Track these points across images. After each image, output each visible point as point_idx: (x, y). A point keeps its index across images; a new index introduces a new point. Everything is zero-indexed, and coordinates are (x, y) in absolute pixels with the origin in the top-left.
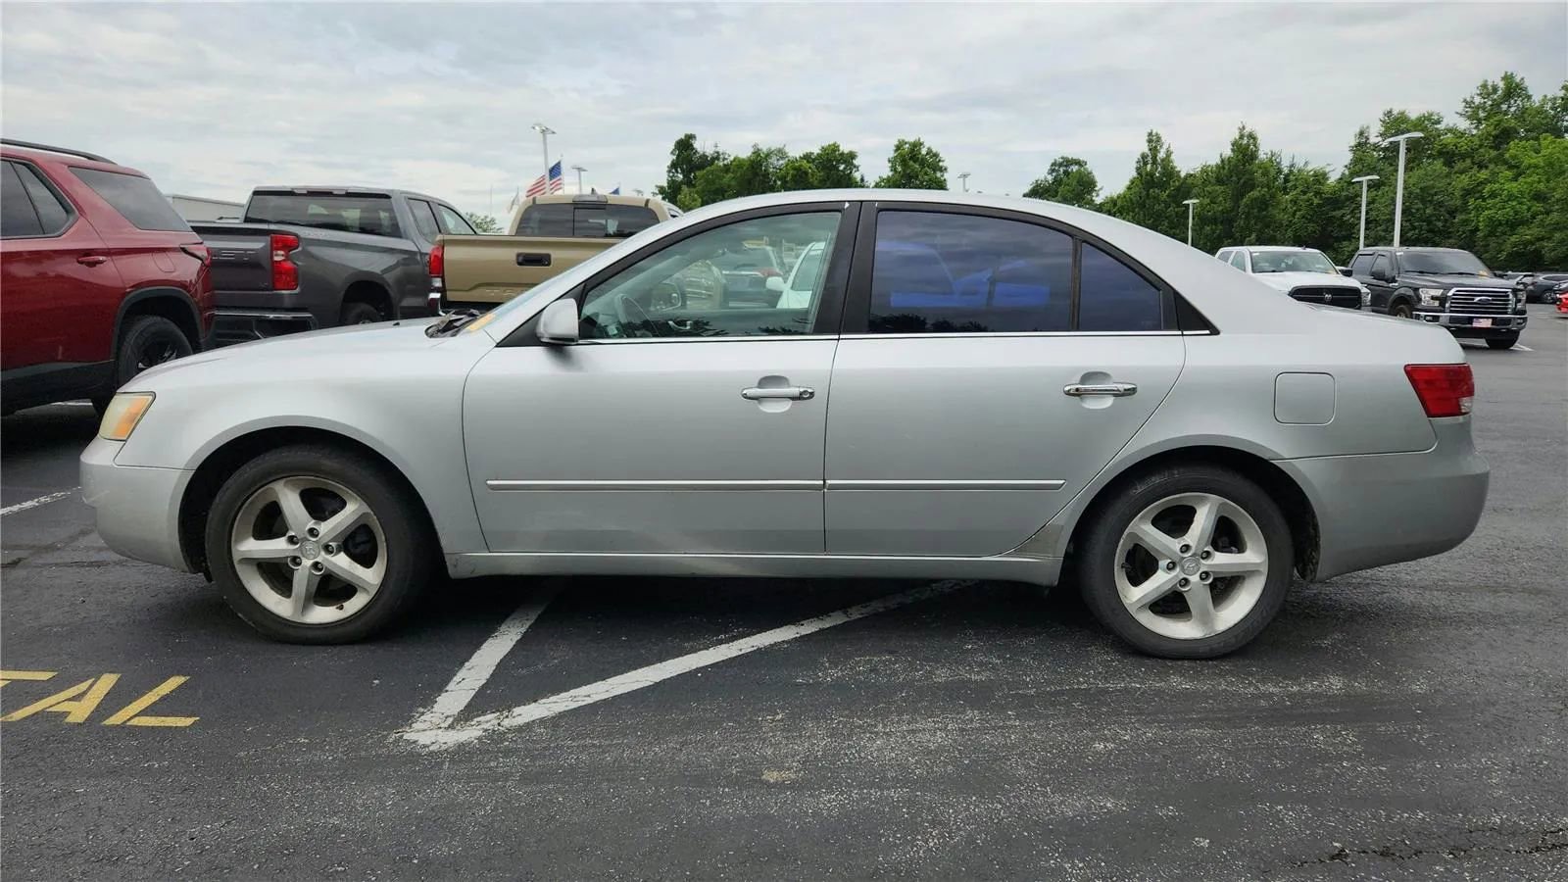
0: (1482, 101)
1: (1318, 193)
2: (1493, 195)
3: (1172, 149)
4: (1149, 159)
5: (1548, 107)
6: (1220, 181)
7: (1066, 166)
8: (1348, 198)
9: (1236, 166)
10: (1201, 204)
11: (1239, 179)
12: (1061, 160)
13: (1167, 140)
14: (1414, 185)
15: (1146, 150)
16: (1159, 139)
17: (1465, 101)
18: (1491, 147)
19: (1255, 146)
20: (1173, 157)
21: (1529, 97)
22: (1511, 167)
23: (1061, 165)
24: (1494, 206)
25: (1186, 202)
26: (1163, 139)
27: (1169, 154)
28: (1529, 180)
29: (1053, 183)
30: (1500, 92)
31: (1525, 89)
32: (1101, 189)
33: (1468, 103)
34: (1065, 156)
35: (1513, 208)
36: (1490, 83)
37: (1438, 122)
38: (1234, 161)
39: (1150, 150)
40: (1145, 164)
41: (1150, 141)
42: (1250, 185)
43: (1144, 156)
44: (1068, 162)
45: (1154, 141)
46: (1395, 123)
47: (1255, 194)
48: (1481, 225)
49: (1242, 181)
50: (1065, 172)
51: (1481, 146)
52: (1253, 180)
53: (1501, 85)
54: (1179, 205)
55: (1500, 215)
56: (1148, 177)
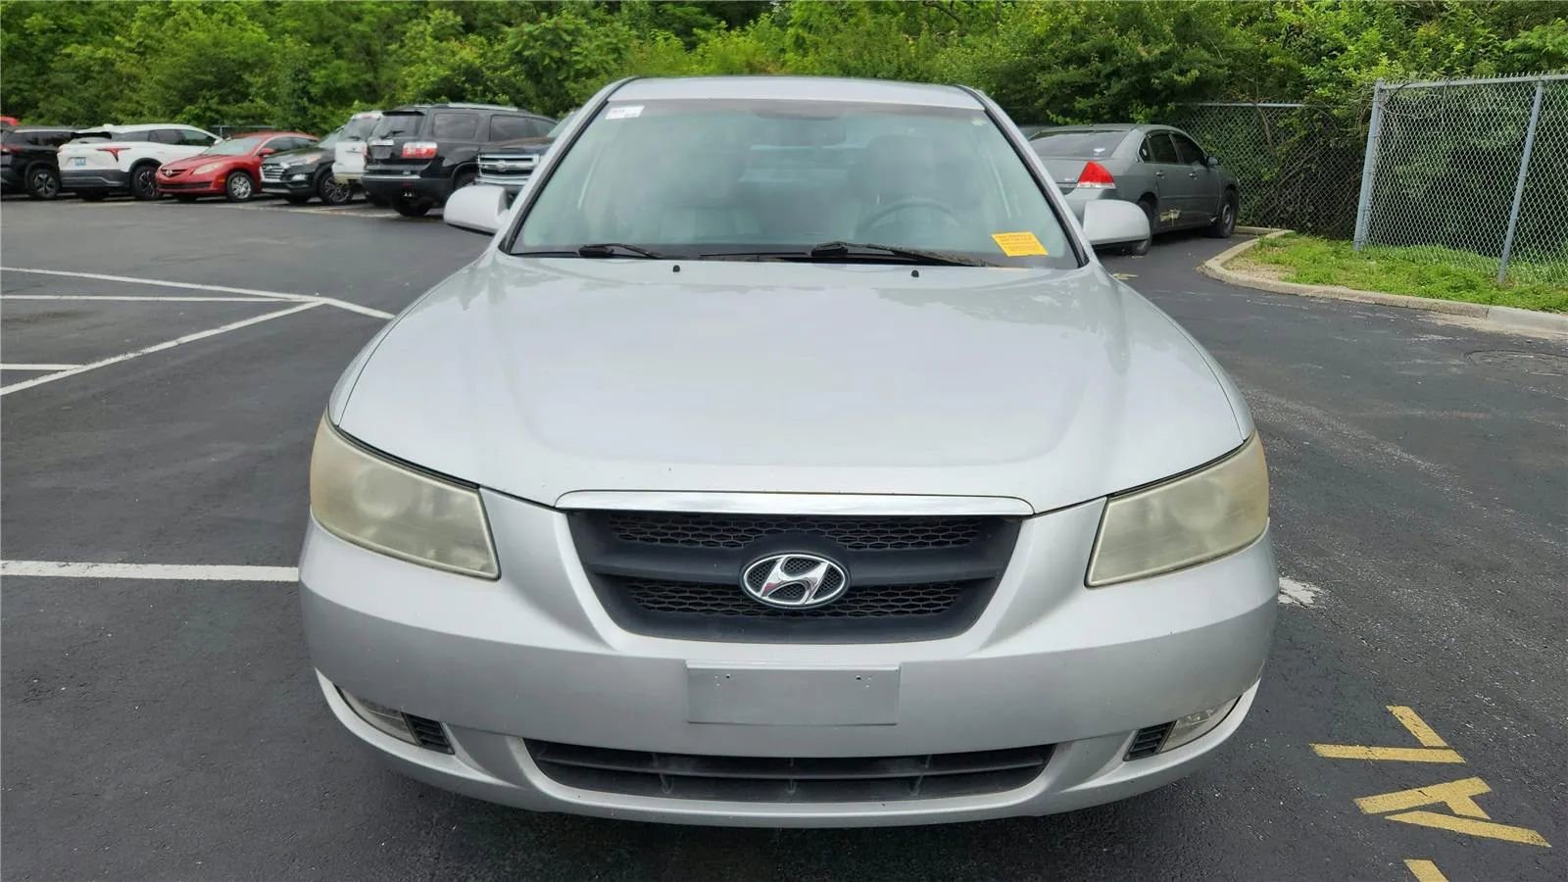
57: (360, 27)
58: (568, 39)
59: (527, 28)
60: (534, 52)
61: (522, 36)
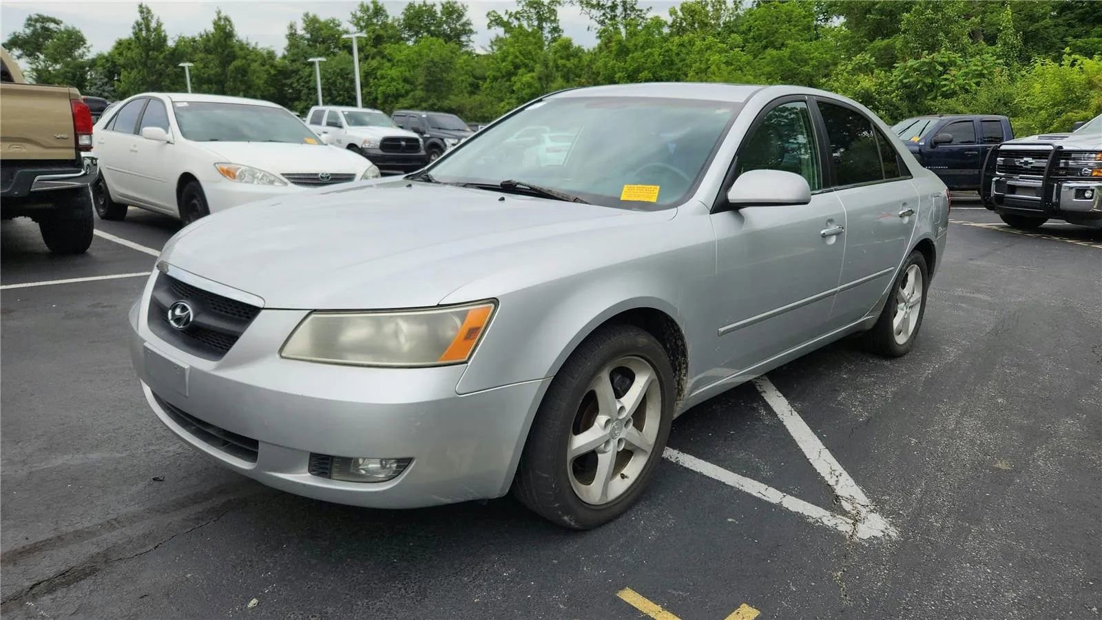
0: (362, 15)
1: (272, 66)
2: (383, 77)
3: (162, 21)
4: (143, 26)
5: (396, 24)
6: (207, 51)
7: (43, 23)
8: (293, 72)
9: (219, 41)
10: (197, 68)
11: (223, 51)
12: (37, 17)
13: (156, 13)
14: (335, 66)
15: (140, 20)
16: (149, 12)
17: (351, 13)
18: (372, 46)
19: (231, 26)
20: (163, 28)
21: (387, 17)
22: (389, 60)
23: (36, 21)
24: (384, 84)
25: (181, 65)
26: (153, 12)
27: (159, 25)
28: (400, 69)
29: (32, 36)
30: (371, 11)
31: (384, 11)
32: (92, 46)
33: (354, 16)
34: (40, 13)
35: (395, 86)
36: (365, 5)
37: (339, 26)
38: (217, 37)
39: (143, 19)
40: (141, 30)
41: (141, 12)
42: (233, 57)
43: (138, 24)
44: (43, 19)
45: (145, 12)
46: (312, 23)
47: (237, 63)
48: (379, 96)
49: (226, 53)
50: (43, 28)
51: (367, 45)
52: (234, 52)
53: (371, 6)
54: (176, 66)
55: (388, 91)
56: (146, 42)
57: (806, 69)
58: (941, 68)
59: (911, 62)
60: (911, 80)
61: (905, 69)
